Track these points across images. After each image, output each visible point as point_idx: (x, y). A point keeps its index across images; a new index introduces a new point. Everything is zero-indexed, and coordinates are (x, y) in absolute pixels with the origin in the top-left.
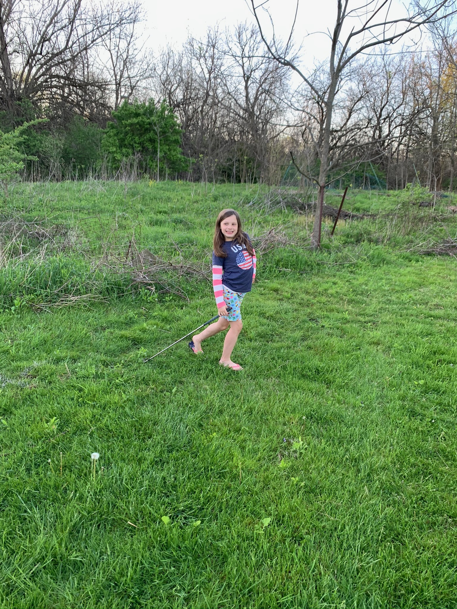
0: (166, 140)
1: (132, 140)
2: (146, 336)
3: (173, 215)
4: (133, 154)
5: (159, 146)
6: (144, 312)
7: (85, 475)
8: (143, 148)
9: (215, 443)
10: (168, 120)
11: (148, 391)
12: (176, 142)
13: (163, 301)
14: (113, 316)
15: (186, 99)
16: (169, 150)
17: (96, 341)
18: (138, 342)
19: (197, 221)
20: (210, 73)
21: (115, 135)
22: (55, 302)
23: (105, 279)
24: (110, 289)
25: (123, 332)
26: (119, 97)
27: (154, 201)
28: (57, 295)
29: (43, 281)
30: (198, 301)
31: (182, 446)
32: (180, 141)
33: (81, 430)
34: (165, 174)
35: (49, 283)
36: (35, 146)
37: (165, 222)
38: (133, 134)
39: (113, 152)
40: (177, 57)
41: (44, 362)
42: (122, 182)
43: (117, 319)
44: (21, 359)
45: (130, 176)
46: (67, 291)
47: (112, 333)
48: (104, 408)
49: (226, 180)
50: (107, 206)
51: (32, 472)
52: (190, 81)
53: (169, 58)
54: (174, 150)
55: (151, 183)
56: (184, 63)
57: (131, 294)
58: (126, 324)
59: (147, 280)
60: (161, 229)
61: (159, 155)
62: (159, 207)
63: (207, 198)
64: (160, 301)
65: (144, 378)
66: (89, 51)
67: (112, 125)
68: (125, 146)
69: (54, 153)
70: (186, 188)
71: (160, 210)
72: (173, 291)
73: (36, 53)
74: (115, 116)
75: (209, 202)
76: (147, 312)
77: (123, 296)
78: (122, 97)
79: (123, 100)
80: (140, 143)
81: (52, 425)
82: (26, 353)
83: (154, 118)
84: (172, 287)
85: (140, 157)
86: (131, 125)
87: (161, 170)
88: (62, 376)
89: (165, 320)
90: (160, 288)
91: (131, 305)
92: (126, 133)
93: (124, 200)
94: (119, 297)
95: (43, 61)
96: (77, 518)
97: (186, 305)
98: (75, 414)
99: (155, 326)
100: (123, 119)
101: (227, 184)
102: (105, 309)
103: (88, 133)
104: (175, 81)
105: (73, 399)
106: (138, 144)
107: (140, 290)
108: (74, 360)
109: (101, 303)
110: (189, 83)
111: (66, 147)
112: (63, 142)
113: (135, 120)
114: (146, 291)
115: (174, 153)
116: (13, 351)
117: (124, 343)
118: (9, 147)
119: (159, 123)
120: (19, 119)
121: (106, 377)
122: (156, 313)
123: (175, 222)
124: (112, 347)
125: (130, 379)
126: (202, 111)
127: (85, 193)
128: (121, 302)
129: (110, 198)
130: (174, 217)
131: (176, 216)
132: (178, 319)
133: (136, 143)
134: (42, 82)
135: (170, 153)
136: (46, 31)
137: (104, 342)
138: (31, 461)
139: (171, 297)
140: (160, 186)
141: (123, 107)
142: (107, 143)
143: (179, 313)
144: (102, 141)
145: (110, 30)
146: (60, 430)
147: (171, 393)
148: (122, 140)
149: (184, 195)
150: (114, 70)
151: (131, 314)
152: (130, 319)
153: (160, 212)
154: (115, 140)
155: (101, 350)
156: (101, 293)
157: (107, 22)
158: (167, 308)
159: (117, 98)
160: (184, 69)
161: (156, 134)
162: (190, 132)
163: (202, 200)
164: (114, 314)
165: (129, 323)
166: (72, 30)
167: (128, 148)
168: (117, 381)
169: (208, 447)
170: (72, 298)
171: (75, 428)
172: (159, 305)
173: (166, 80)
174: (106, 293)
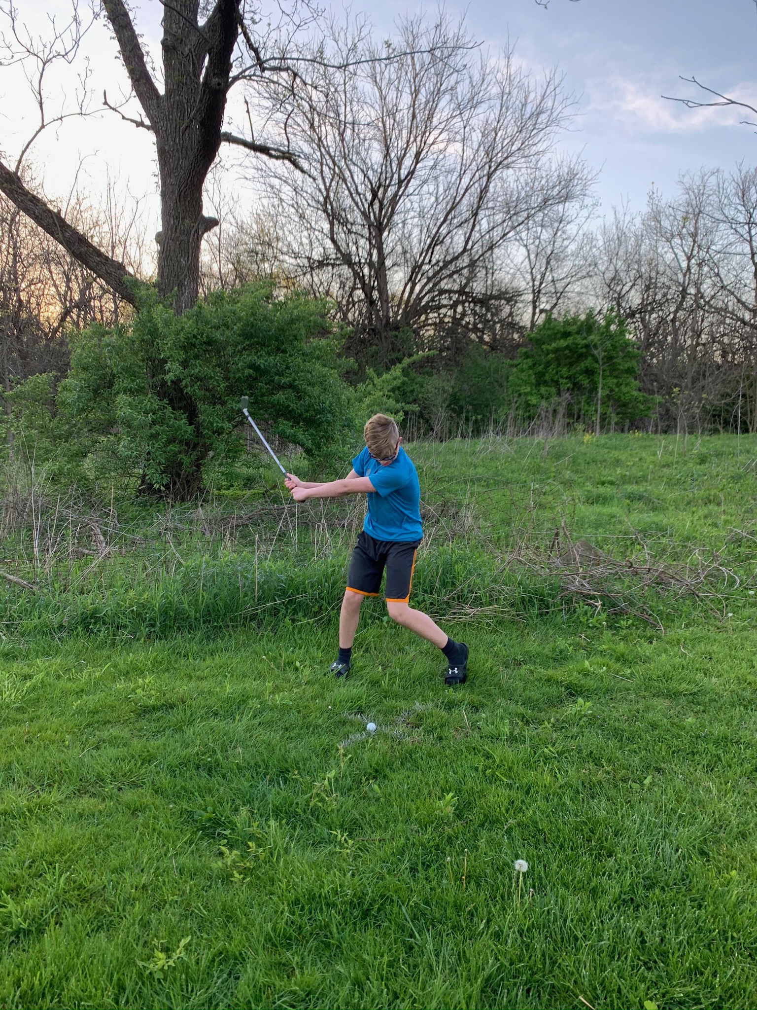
0: (613, 370)
1: (557, 373)
2: (590, 683)
3: (626, 486)
4: (559, 394)
5: (601, 379)
6: (584, 643)
7: (502, 897)
8: (575, 384)
9: (736, 891)
10: (617, 339)
11: (601, 775)
12: (630, 371)
13: (616, 628)
14: (533, 644)
15: (647, 305)
16: (618, 385)
17: (507, 682)
18: (577, 691)
19: (671, 496)
20: (689, 259)
21: (530, 368)
22: (444, 615)
23: (520, 584)
24: (527, 599)
25: (550, 672)
26: (537, 310)
27: (593, 466)
28: (448, 603)
29: (427, 581)
30: (680, 632)
31: (671, 882)
32: (636, 369)
33: (490, 821)
34: (609, 424)
35: (437, 585)
36: (412, 391)
37: (612, 498)
38: (559, 365)
39: (526, 394)
40: (632, 241)
41: (430, 705)
42: (539, 438)
43: (539, 649)
44: (396, 697)
45: (551, 429)
46: (461, 598)
47: (532, 672)
48: (527, 793)
49: (721, 429)
50: (516, 475)
51: (419, 875)
52: (653, 274)
53: (620, 245)
54: (627, 385)
55: (587, 437)
56: (644, 248)
57: (561, 610)
58: (555, 660)
59: (588, 589)
60: (606, 510)
61: (600, 393)
62: (600, 474)
63: (686, 459)
64: (610, 627)
65: (592, 752)
66: (496, 251)
67: (526, 353)
68: (545, 383)
69: (439, 400)
70: (647, 443)
71: (603, 479)
72: (633, 611)
73: (423, 263)
74: (531, 340)
75: (691, 465)
76: (588, 643)
77: (547, 613)
78: (542, 311)
79: (543, 315)
80: (569, 378)
81: (446, 806)
82: (403, 687)
83: (594, 338)
84: (632, 604)
85: (570, 398)
86: (556, 351)
87: (604, 418)
88: (457, 730)
89: (621, 659)
90: (610, 603)
91: (560, 628)
92: (548, 364)
93: (543, 464)
94: (541, 615)
95: (430, 274)
96: (492, 966)
97: (659, 638)
98: (482, 794)
99: (605, 668)
100: (544, 343)
101: (722, 435)
102: (519, 632)
103: (489, 368)
104: (628, 279)
105: (476, 769)
106: (566, 378)
107: (576, 605)
108: (475, 708)
109: (513, 622)
110: (651, 278)
111: (457, 389)
112: (453, 382)
113: (563, 343)
114: (586, 607)
115: (624, 389)
116: (385, 683)
117: (553, 691)
118: (381, 393)
119: (602, 344)
120: (394, 356)
121: (528, 742)
122: (604, 647)
123: (629, 498)
124: (534, 694)
125: (568, 751)
126: (673, 320)
127: (482, 456)
128: (545, 624)
129: (520, 463)
130: (629, 491)
131: (630, 488)
132: (646, 660)
133: (562, 377)
134: (428, 302)
135: (620, 390)
136: (437, 232)
137: (520, 685)
138: (417, 856)
139: (630, 622)
140: (603, 441)
141: (544, 325)
142: (516, 380)
143: (646, 649)
144: (510, 378)
145: (528, 218)
146: (458, 816)
147: (642, 784)
148: (540, 375)
149: (644, 454)
150: (531, 272)
151: (562, 643)
152: (561, 652)
153: (603, 483)
154: (530, 376)
155: (516, 697)
156: (512, 605)
157: (524, 206)
158: (624, 639)
159: (534, 314)
160: (644, 258)
161: (597, 362)
162: (653, 355)
163: (677, 462)
164: (534, 641)
165: (560, 658)
166: (474, 226)
167: (550, 386)
168: (546, 750)
169: (722, 895)
170: (469, 611)
171: (482, 817)
172: (608, 634)
173: (613, 279)
174: (521, 606)
